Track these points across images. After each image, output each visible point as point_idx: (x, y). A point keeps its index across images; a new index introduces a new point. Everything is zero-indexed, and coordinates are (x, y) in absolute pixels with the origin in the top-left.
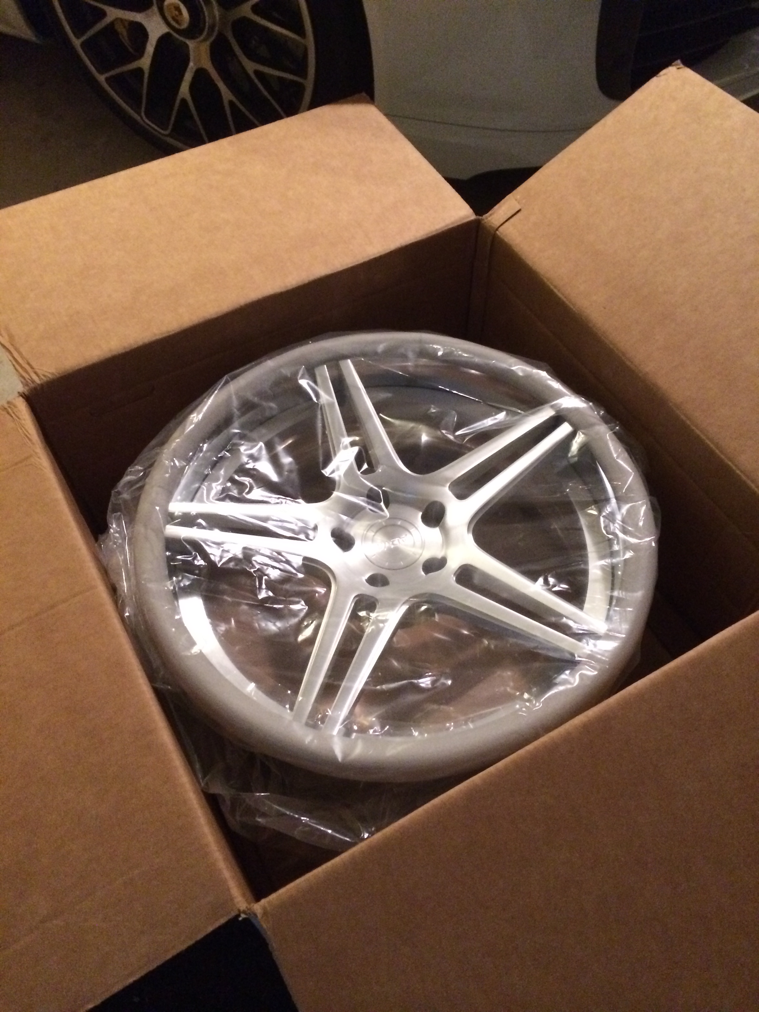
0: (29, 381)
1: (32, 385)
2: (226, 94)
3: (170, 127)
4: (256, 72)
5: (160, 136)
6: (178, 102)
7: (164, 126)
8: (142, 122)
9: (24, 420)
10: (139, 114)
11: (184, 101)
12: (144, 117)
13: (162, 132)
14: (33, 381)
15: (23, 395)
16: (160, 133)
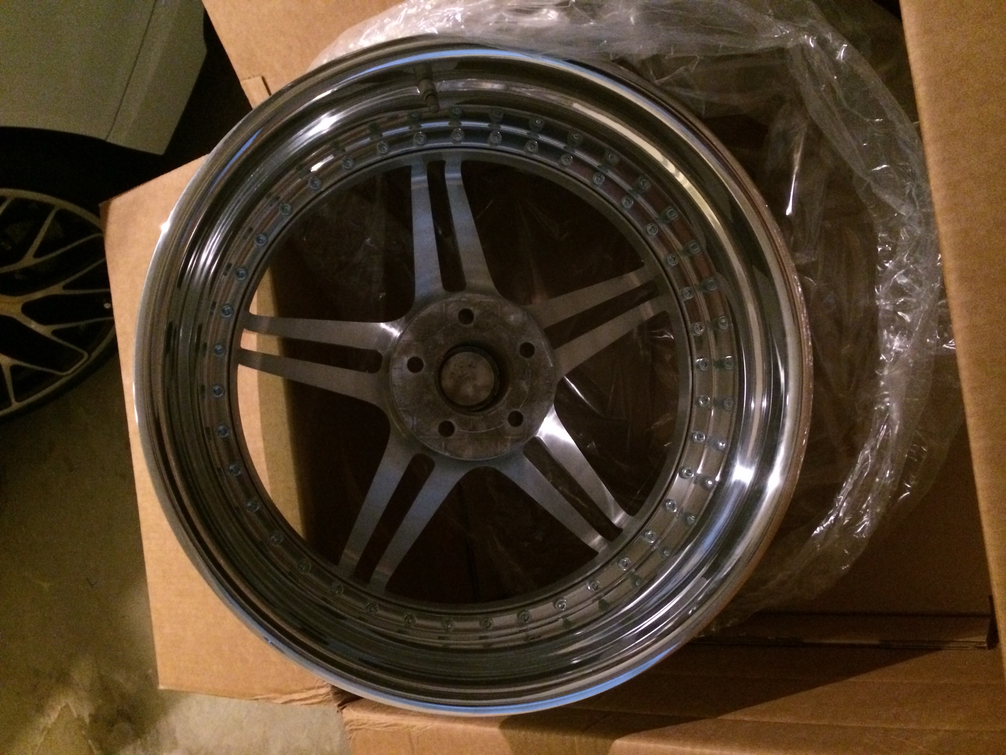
0: (325, 698)
1: (331, 696)
2: (56, 289)
3: (80, 350)
4: (37, 255)
5: (88, 363)
6: (54, 338)
7: (78, 357)
8: (69, 377)
9: (368, 720)
10: (61, 377)
11: (55, 333)
12: (65, 374)
13: (84, 359)
14: (328, 694)
15: (341, 707)
16: (86, 362)
